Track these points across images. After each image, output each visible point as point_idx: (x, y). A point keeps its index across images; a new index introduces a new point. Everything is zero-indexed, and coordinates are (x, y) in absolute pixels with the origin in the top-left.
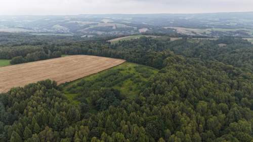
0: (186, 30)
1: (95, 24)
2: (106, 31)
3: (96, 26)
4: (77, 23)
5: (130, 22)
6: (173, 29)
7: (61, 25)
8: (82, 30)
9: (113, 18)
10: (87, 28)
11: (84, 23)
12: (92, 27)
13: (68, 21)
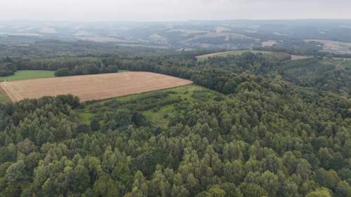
0: (341, 46)
1: (202, 34)
2: (214, 44)
3: (203, 36)
4: (180, 32)
5: (255, 32)
6: (319, 43)
7: (159, 34)
8: (183, 42)
9: (233, 26)
10: (190, 39)
11: (189, 32)
12: (197, 37)
13: (169, 29)
